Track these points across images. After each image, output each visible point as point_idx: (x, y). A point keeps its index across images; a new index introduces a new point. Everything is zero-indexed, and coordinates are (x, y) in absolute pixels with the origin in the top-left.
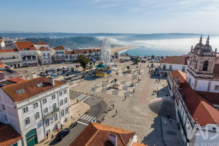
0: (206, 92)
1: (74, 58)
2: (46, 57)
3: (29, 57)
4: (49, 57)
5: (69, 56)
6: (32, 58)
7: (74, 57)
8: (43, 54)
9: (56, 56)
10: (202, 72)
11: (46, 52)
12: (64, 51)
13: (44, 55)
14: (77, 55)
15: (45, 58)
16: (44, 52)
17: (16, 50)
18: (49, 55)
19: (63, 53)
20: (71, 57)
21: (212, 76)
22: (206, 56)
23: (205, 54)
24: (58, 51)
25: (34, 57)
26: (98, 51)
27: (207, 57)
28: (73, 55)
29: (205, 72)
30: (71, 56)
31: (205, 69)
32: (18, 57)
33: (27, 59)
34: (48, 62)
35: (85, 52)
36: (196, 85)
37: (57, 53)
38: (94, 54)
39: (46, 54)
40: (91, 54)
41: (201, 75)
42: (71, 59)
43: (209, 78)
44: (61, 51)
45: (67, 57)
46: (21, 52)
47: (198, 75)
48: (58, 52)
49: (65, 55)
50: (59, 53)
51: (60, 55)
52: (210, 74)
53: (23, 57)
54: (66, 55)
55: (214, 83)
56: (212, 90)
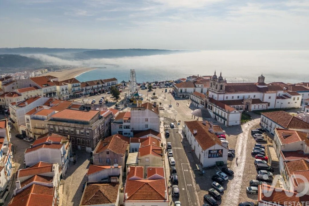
0: (223, 101)
1: (89, 91)
2: (65, 92)
3: (50, 94)
4: (67, 93)
5: (84, 88)
6: (52, 95)
7: (89, 90)
8: (61, 89)
9: (72, 90)
10: (220, 90)
11: (64, 87)
12: (80, 84)
13: (63, 90)
14: (91, 87)
15: (63, 93)
16: (62, 87)
17: (37, 88)
18: (66, 89)
19: (79, 86)
20: (86, 90)
21: (224, 92)
23: (221, 81)
24: (75, 84)
25: (54, 93)
26: (109, 81)
27: (222, 83)
28: (88, 88)
29: (221, 90)
30: (86, 88)
31: (221, 89)
34: (66, 98)
35: (98, 83)
36: (218, 98)
37: (73, 86)
38: (106, 84)
39: (64, 89)
40: (104, 85)
41: (220, 92)
42: (86, 92)
43: (223, 93)
44: (77, 84)
45: (82, 90)
46: (43, 89)
47: (219, 92)
48: (75, 85)
50: (75, 87)
51: (76, 89)
52: (224, 91)
53: (45, 94)
54: (82, 88)
55: (226, 95)
56: (225, 99)
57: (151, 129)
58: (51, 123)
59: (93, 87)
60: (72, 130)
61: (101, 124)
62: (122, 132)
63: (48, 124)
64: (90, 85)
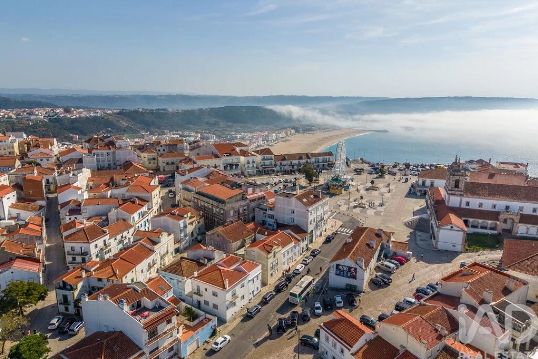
0: (458, 208)
1: (285, 167)
2: (251, 165)
3: (231, 165)
4: (253, 166)
5: (278, 163)
6: (234, 167)
7: (285, 165)
8: (247, 161)
9: (262, 163)
10: (454, 189)
11: (251, 159)
12: (273, 156)
13: (248, 162)
14: (289, 162)
15: (248, 167)
16: (248, 158)
17: (217, 156)
18: (253, 162)
19: (271, 159)
20: (281, 165)
21: (462, 193)
22: (457, 175)
23: (456, 173)
24: (266, 156)
25: (237, 165)
26: (319, 156)
27: (458, 177)
28: (284, 162)
29: (456, 189)
30: (281, 163)
31: (457, 186)
32: (219, 166)
33: (229, 168)
34: (252, 173)
35: (301, 158)
36: (449, 201)
37: (264, 159)
38: (313, 160)
39: (251, 161)
40: (309, 160)
41: (453, 193)
42: (281, 168)
43: (460, 195)
44: (269, 156)
45: (276, 165)
46: (223, 158)
47: (450, 192)
48: (266, 158)
49: (274, 163)
50: (266, 160)
51: (267, 162)
52: (461, 191)
53: (225, 165)
55: (465, 200)
56: (464, 206)
57: (298, 225)
58: (197, 196)
59: (291, 162)
60: (211, 207)
61: (243, 206)
62: (266, 221)
63: (194, 197)
64: (289, 160)
